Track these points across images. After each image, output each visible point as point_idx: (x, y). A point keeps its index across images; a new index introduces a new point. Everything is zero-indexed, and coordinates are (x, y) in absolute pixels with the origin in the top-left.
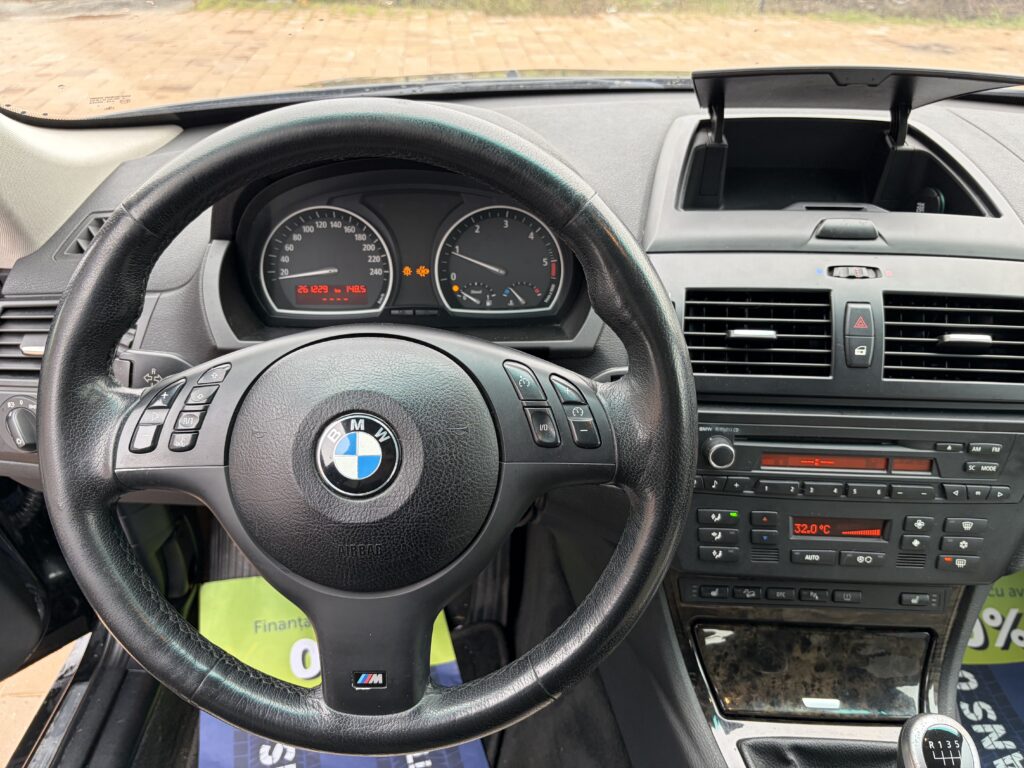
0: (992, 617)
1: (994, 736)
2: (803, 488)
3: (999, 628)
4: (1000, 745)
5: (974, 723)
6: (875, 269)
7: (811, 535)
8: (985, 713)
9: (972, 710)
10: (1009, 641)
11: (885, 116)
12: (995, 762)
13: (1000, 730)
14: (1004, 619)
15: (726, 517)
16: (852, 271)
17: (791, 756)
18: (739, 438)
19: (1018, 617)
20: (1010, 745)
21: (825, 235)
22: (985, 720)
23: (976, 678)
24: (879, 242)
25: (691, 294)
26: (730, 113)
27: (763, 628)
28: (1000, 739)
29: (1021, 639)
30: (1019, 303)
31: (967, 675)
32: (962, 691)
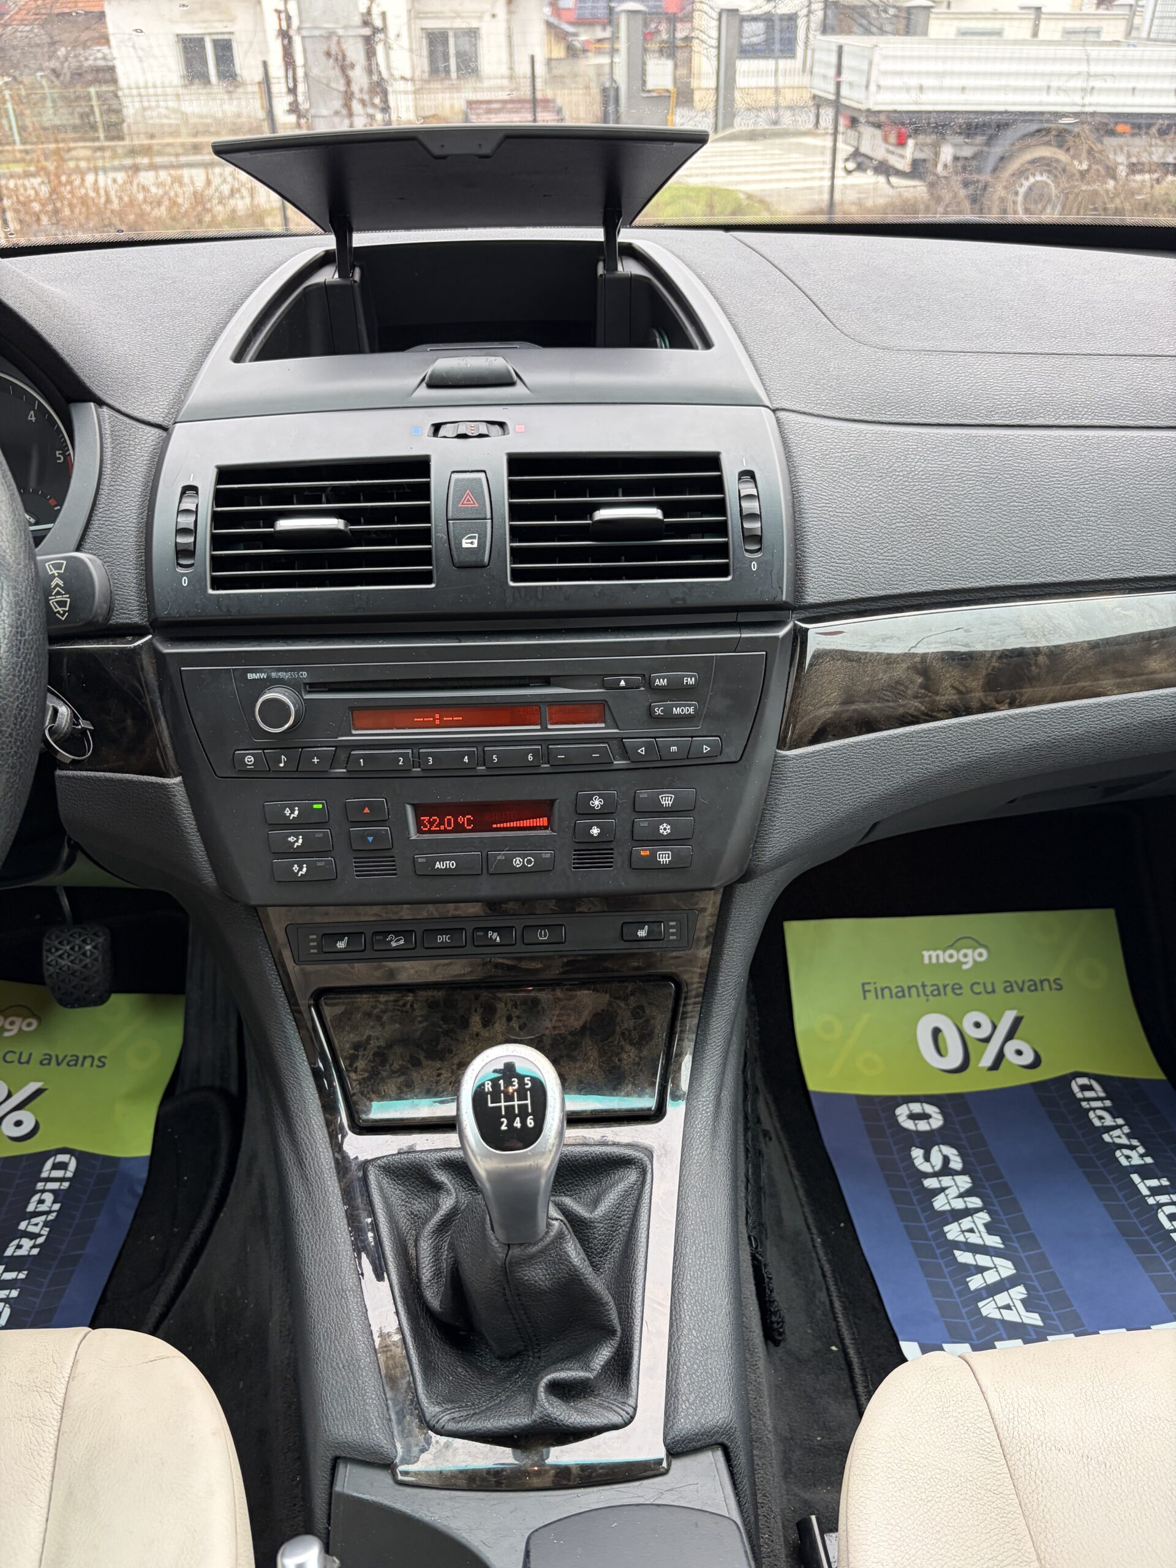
0: (977, 1025)
1: (953, 1192)
2: (419, 760)
3: (987, 1040)
4: (959, 1204)
5: (927, 1175)
7: (446, 831)
8: (946, 1160)
9: (927, 1158)
10: (1000, 1056)
12: (946, 1229)
13: (964, 1182)
14: (995, 1027)
15: (306, 811)
16: (462, 430)
17: (442, 1177)
18: (313, 687)
19: (1017, 1021)
20: (975, 1202)
22: (946, 1170)
23: (942, 1113)
24: (518, 390)
25: (225, 474)
27: (423, 994)
28: (961, 1196)
29: (1019, 1053)
30: (712, 461)
31: (930, 1109)
32: (918, 1132)
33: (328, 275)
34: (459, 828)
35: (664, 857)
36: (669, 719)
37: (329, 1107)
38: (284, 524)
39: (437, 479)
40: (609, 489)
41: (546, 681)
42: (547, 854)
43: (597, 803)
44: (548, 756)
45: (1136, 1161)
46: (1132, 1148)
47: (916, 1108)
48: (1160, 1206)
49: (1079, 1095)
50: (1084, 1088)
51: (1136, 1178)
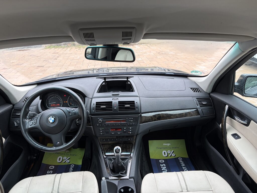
0: (169, 152)
2: (111, 125)
3: (170, 153)
4: (164, 169)
5: (162, 167)
6: (118, 99)
8: (164, 165)
9: (162, 165)
10: (171, 155)
11: (126, 80)
12: (163, 172)
13: (165, 167)
14: (171, 152)
15: (102, 129)
16: (115, 99)
17: (112, 159)
18: (103, 119)
19: (173, 152)
20: (166, 169)
21: (113, 95)
22: (164, 166)
23: (164, 161)
24: (119, 96)
25: (97, 103)
26: (106, 80)
27: (111, 145)
28: (165, 169)
29: (173, 155)
30: (134, 102)
31: (163, 160)
32: (161, 163)
33: (104, 84)
34: (114, 130)
35: (130, 133)
36: (131, 122)
37: (103, 154)
38: (101, 107)
39: (113, 103)
40: (126, 104)
41: (121, 119)
42: (121, 132)
43: (125, 128)
44: (121, 124)
45: (183, 165)
46: (183, 164)
47: (161, 160)
48: (185, 169)
49: (179, 159)
50: (180, 158)
51: (183, 167)
